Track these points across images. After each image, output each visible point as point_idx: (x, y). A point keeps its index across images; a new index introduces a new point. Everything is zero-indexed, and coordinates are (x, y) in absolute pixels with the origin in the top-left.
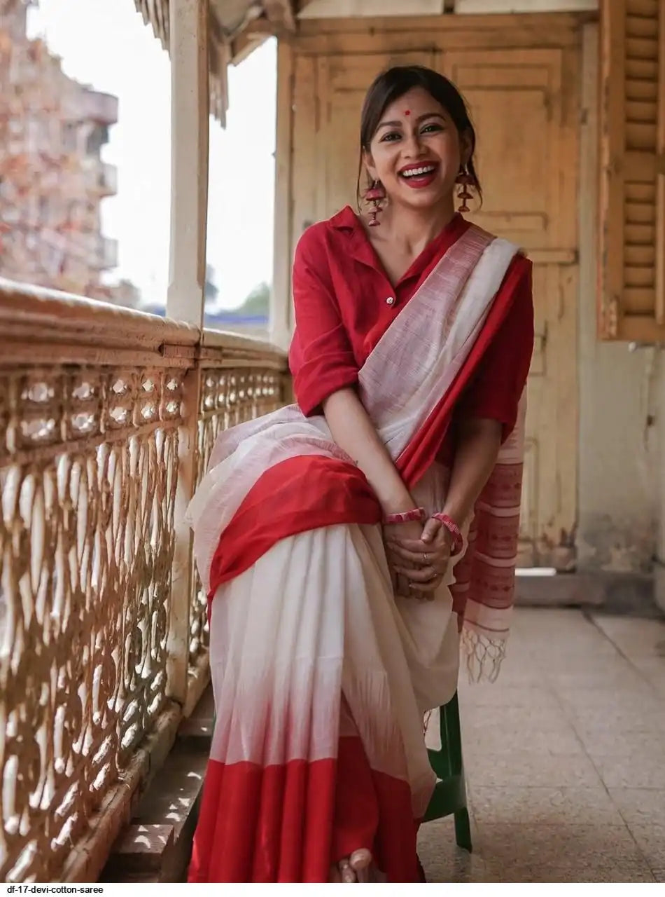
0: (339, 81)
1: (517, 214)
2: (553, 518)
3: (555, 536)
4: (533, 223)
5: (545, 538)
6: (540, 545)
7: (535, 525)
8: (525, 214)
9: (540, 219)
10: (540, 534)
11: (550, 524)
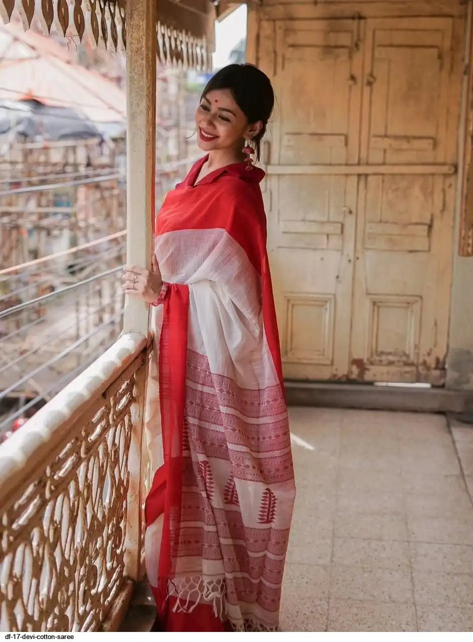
0: (290, 40)
1: (415, 138)
2: (431, 350)
3: (431, 362)
4: (426, 144)
5: (425, 363)
6: (420, 368)
7: (418, 354)
8: (421, 138)
9: (431, 141)
10: (421, 361)
11: (429, 354)
